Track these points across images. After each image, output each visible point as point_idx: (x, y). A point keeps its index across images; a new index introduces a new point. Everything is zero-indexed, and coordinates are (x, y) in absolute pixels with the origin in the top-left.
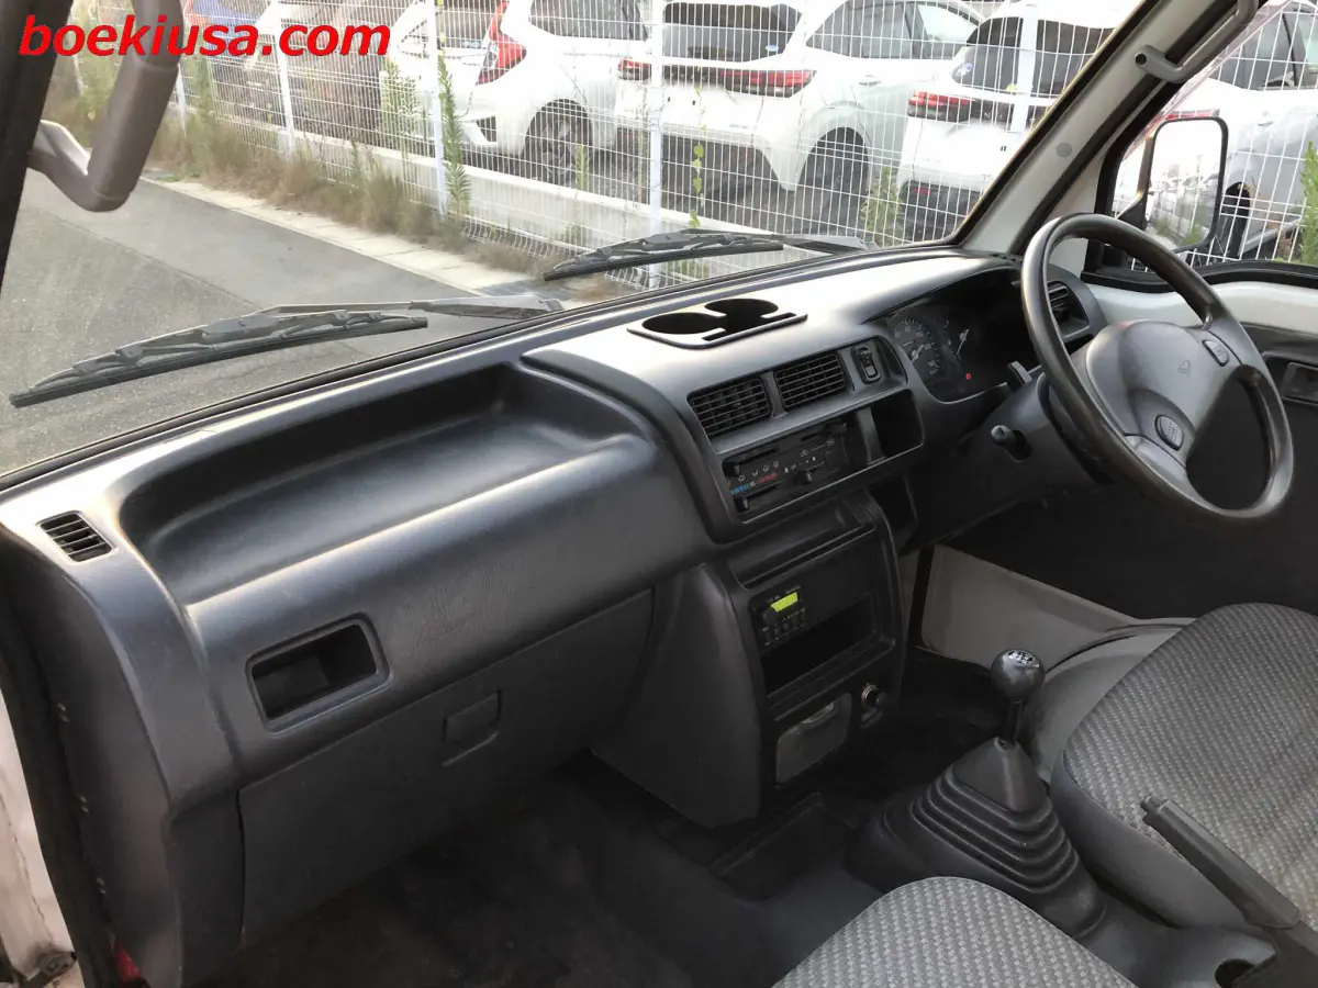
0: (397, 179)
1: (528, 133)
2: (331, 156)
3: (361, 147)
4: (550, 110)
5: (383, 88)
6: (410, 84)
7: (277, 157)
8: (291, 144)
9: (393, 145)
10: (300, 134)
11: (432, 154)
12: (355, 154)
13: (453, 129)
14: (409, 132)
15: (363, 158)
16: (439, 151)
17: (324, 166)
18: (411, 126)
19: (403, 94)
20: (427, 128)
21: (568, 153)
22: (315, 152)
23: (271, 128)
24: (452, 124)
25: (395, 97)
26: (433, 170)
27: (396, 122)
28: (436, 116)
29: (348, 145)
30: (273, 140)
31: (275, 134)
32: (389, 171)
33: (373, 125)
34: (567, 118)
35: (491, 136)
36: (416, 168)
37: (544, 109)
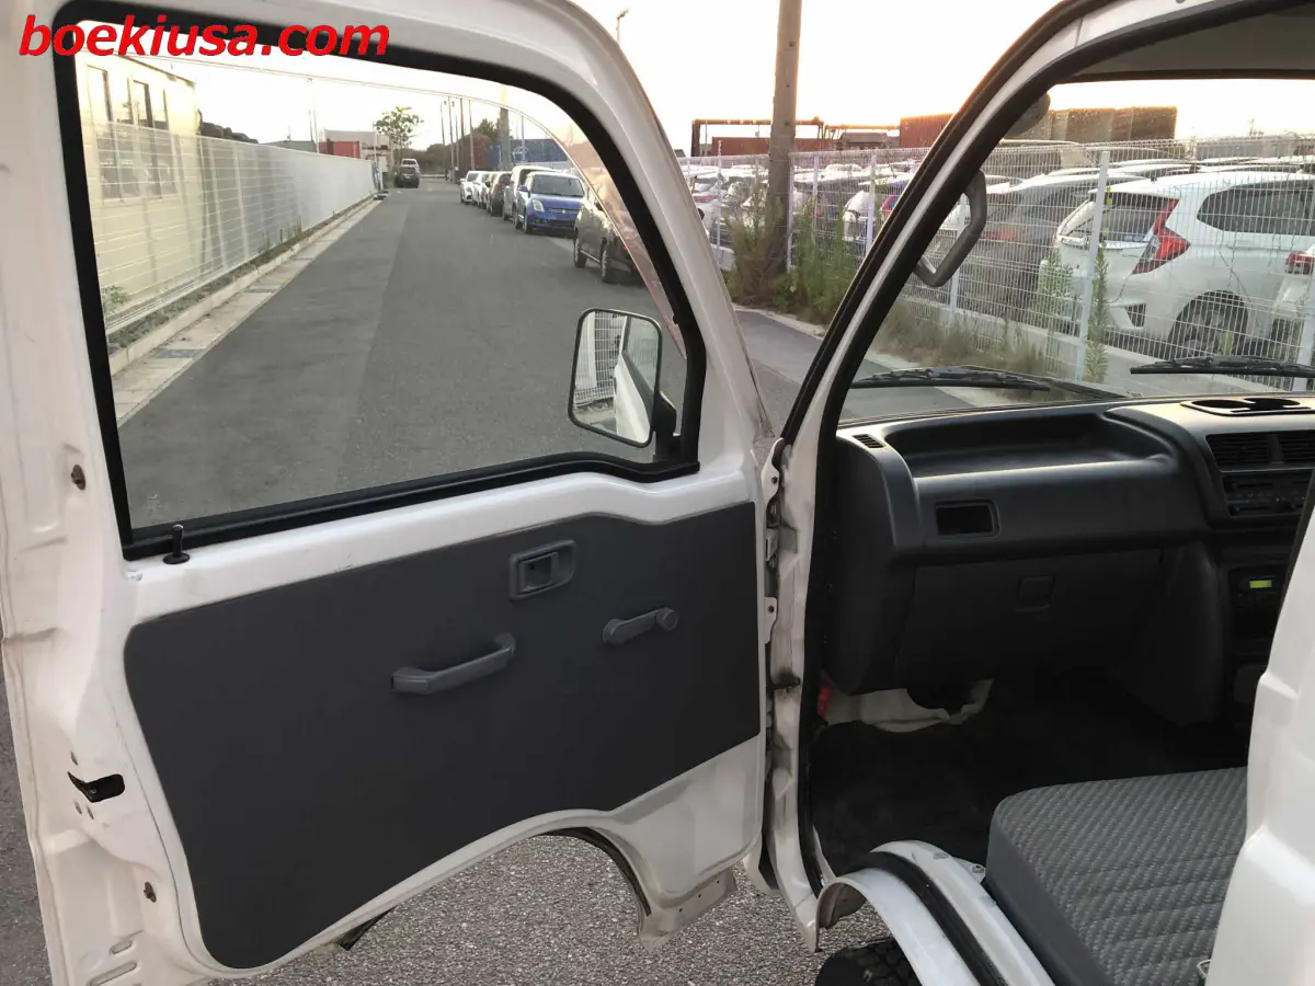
0: (1040, 354)
1: (1179, 318)
2: (983, 330)
3: (1012, 324)
4: (1206, 298)
5: (1042, 273)
6: (1068, 271)
7: (936, 327)
8: (951, 317)
9: (1041, 323)
10: (961, 311)
11: (1076, 333)
12: (1006, 328)
13: (1100, 312)
14: (1059, 313)
15: (1012, 333)
16: (1084, 332)
17: (976, 338)
18: (1062, 308)
19: (1062, 280)
20: (1076, 310)
21: (1217, 341)
22: (970, 325)
23: (934, 304)
24: (1100, 307)
25: (1050, 282)
26: (1075, 347)
27: (1049, 304)
28: (1087, 300)
29: (1001, 321)
30: (935, 314)
31: (938, 309)
32: (1034, 346)
33: (1027, 304)
34: (1223, 308)
35: (1138, 321)
36: (1059, 344)
37: (1200, 297)
